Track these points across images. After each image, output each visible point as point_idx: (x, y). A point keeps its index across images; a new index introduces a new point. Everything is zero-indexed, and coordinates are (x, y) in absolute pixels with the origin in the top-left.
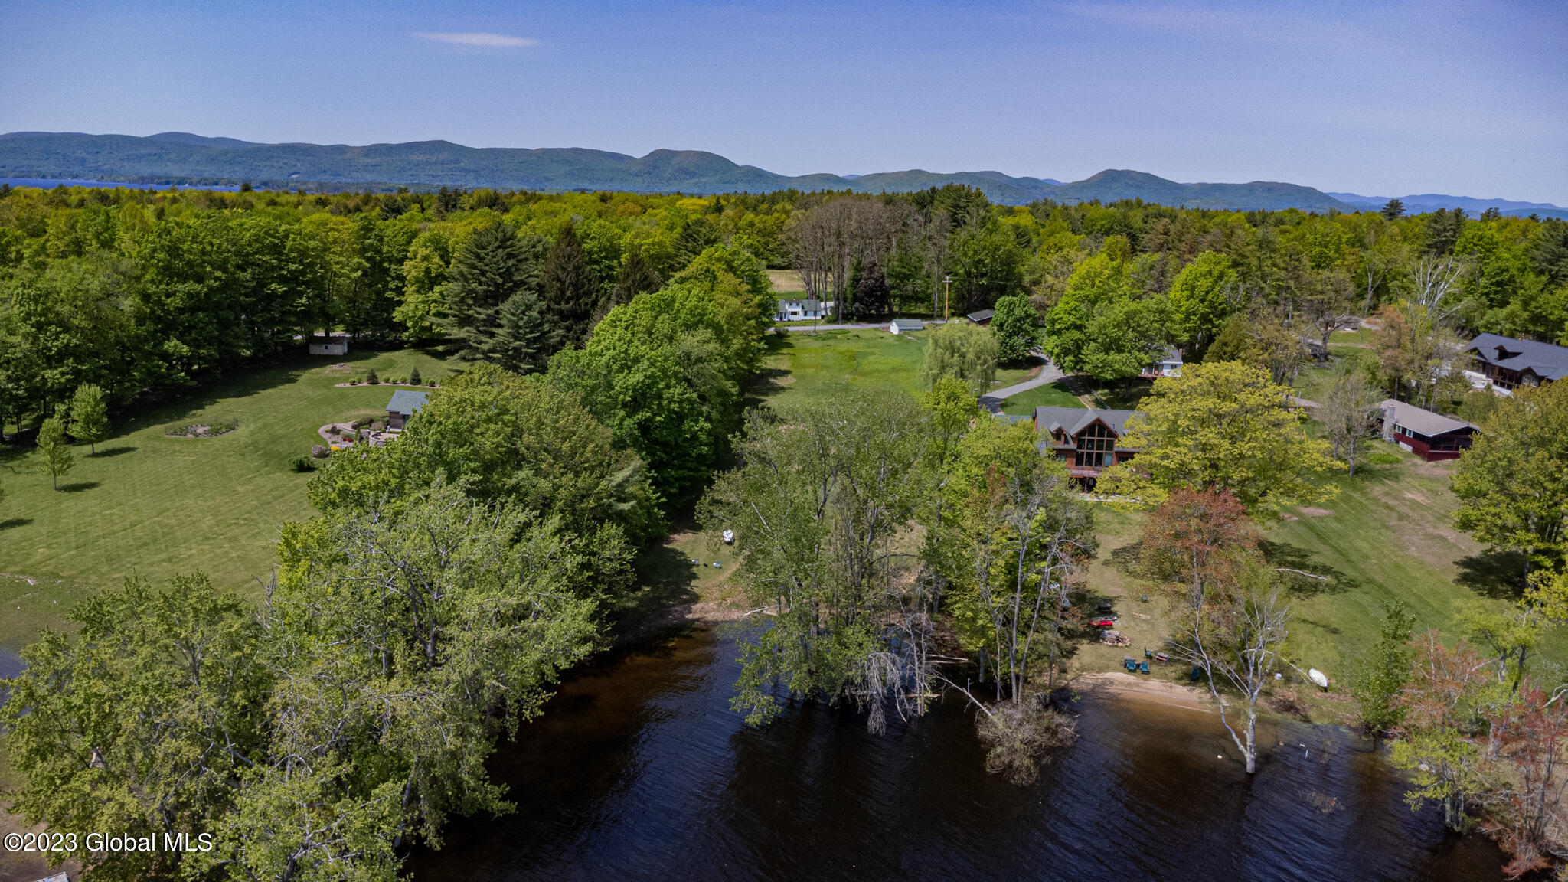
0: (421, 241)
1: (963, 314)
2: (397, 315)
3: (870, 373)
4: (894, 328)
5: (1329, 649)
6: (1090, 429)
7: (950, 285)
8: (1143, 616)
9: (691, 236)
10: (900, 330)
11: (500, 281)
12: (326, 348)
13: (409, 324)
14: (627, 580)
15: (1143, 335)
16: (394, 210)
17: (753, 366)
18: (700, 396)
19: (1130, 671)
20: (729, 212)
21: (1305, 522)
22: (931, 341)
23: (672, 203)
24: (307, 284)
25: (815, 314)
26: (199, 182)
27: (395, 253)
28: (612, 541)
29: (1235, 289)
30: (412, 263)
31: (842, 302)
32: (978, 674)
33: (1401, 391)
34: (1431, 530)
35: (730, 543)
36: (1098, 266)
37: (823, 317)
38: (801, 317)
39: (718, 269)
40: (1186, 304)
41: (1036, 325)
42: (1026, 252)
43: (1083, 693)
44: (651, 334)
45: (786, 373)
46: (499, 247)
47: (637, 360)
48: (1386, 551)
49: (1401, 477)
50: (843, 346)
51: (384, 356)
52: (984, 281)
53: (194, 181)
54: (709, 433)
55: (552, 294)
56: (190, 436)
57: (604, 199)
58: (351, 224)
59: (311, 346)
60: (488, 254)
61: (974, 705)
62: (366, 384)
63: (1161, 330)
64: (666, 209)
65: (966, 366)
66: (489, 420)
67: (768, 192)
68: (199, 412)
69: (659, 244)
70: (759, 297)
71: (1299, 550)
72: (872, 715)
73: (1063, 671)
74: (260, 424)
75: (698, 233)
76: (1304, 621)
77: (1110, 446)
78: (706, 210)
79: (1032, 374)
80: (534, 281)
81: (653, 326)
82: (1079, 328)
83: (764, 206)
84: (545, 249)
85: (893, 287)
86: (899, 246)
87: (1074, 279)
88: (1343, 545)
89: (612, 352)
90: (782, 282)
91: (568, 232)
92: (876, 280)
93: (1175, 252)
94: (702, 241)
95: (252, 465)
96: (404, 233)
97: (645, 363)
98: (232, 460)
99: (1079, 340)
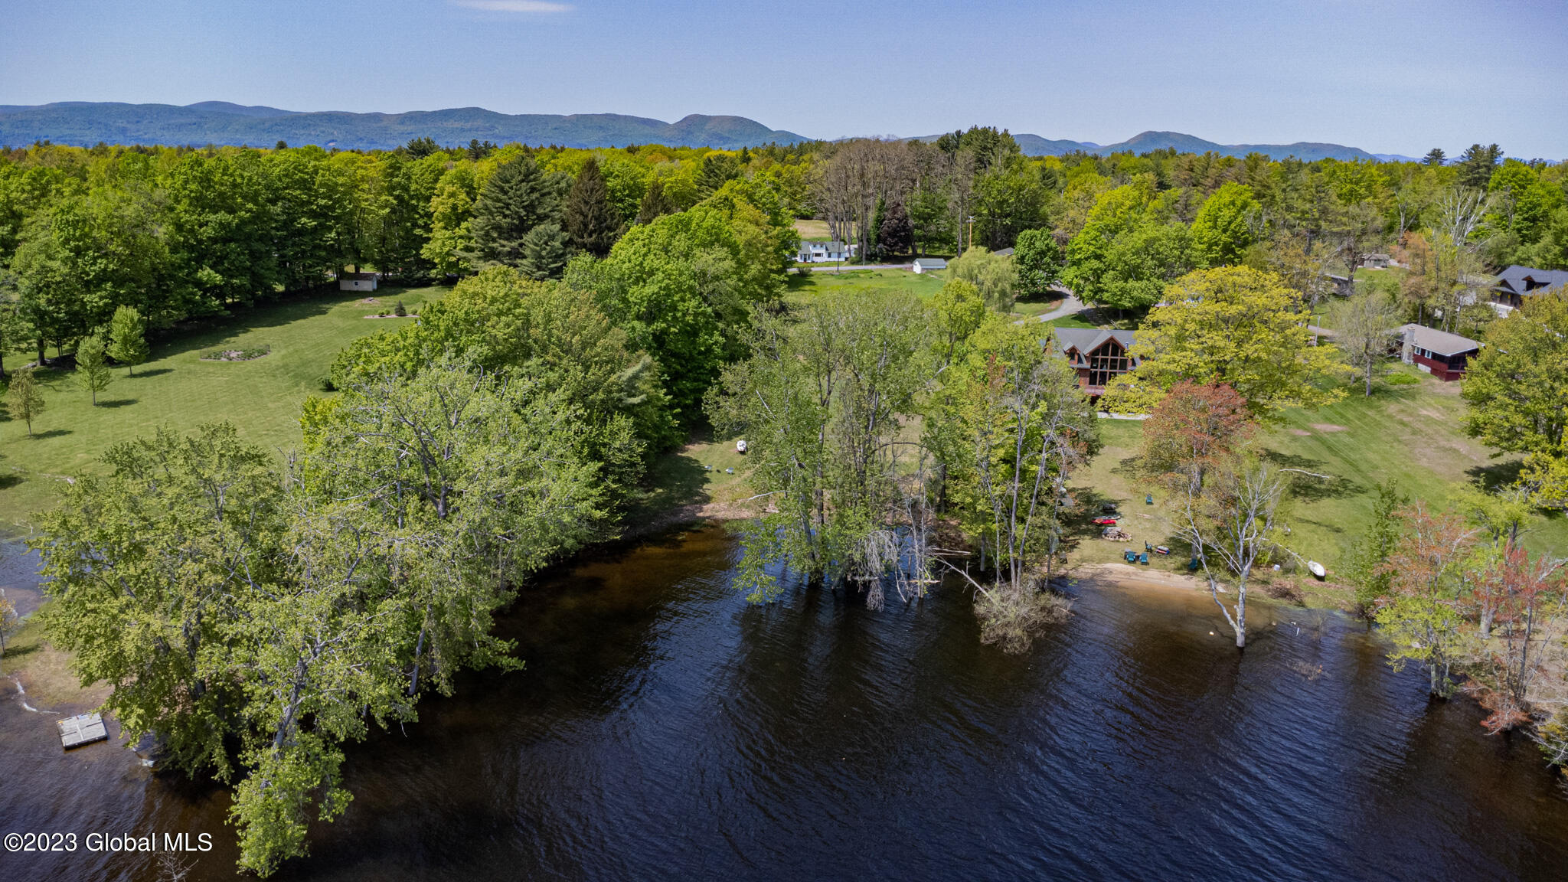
0: (448, 178)
2: (425, 253)
4: (917, 267)
5: (1331, 545)
6: (1104, 348)
7: (974, 225)
8: (1147, 516)
9: (713, 171)
10: (923, 269)
11: (524, 214)
12: (357, 283)
13: (437, 261)
14: (638, 473)
15: (1162, 263)
16: (421, 151)
18: (715, 313)
19: (1130, 562)
20: (755, 162)
21: (1316, 437)
24: (338, 219)
25: (839, 255)
27: (423, 191)
28: (621, 432)
29: (1258, 218)
30: (440, 199)
31: (866, 243)
32: (979, 564)
33: (1423, 316)
34: (1443, 443)
35: (742, 453)
36: (1119, 197)
37: (846, 259)
38: (825, 258)
39: (739, 201)
40: (1208, 235)
41: (1057, 258)
42: (1052, 193)
43: (1081, 581)
44: (667, 252)
46: (523, 181)
47: (652, 273)
48: (1396, 462)
49: (1417, 397)
50: (866, 284)
51: (412, 292)
52: (1008, 221)
54: (724, 347)
55: (575, 227)
56: (224, 360)
57: (631, 150)
58: (379, 163)
59: (341, 282)
60: (511, 188)
61: (972, 586)
62: (394, 316)
63: (1180, 258)
64: (694, 160)
66: (500, 314)
67: (796, 144)
68: (233, 339)
69: (682, 182)
70: (780, 231)
71: (1309, 461)
72: (871, 593)
73: (1065, 561)
74: (291, 349)
75: (719, 168)
76: (1308, 521)
77: (1123, 366)
79: (1053, 307)
80: (557, 214)
81: (670, 244)
82: (1098, 257)
83: (791, 158)
84: (569, 186)
85: (916, 227)
86: (922, 187)
87: (1095, 211)
88: (1353, 456)
89: (627, 265)
90: (806, 230)
91: (591, 166)
92: (900, 221)
93: (1199, 188)
94: (723, 176)
95: (283, 385)
96: (432, 172)
97: (660, 275)
98: (264, 380)
99: (1098, 269)
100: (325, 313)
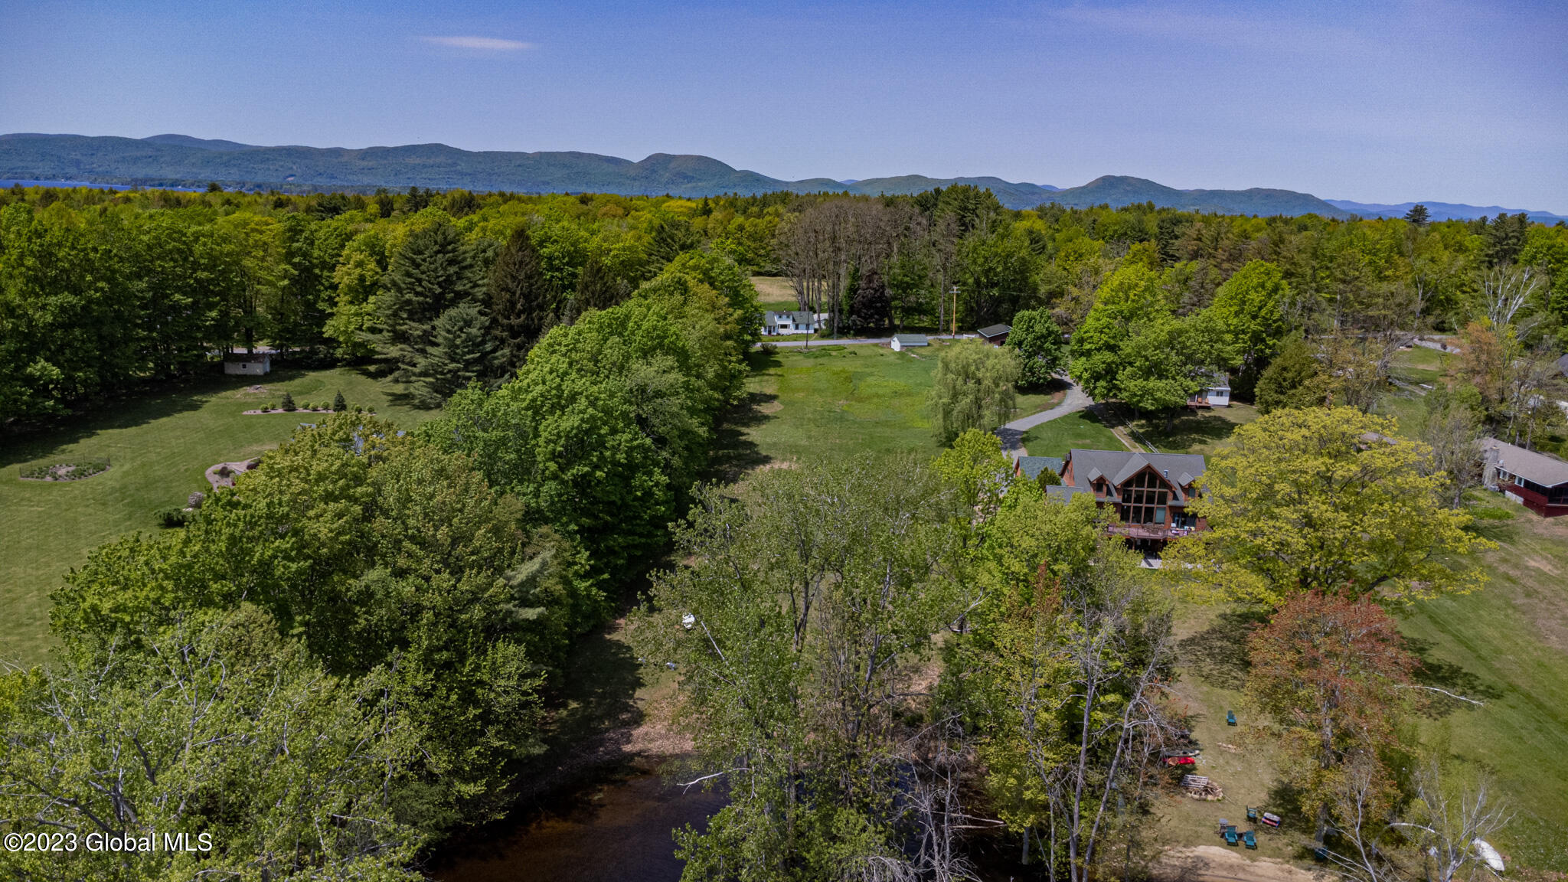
0: (355, 244)
1: (972, 329)
2: (328, 331)
3: (869, 398)
4: (896, 344)
6: (1139, 478)
7: (958, 295)
8: (1233, 749)
9: (665, 240)
10: (902, 347)
11: (438, 290)
12: (244, 367)
13: (341, 339)
15: (1189, 359)
16: (332, 209)
17: (730, 395)
18: (655, 441)
19: (1231, 845)
20: (717, 215)
22: (940, 365)
23: (657, 205)
25: (808, 327)
26: (193, 185)
27: (327, 258)
29: (1293, 304)
30: (345, 269)
31: (837, 314)
36: (1133, 277)
37: (816, 331)
38: (792, 330)
39: (692, 279)
40: (1235, 322)
41: (1058, 342)
42: (1041, 260)
45: (771, 398)
46: (438, 252)
47: (573, 398)
49: (1517, 539)
50: (838, 365)
51: (312, 375)
52: (995, 292)
53: (188, 183)
55: (499, 308)
56: (48, 479)
57: (584, 200)
58: (277, 225)
59: (227, 365)
60: (424, 260)
62: (280, 411)
63: (1210, 353)
64: (650, 212)
65: (981, 395)
67: (759, 195)
68: (71, 447)
69: (630, 248)
70: (740, 312)
71: (1414, 641)
74: (138, 462)
75: (672, 235)
77: (1162, 499)
78: (693, 213)
79: (1055, 401)
80: (480, 292)
81: (600, 352)
82: (1112, 348)
83: (755, 209)
84: (497, 254)
85: (894, 298)
86: (900, 252)
87: (1105, 292)
89: (540, 388)
90: (770, 291)
91: (520, 235)
92: (876, 291)
93: (1213, 261)
94: (677, 247)
95: (111, 518)
96: (337, 236)
97: (583, 403)
98: (90, 510)
99: (1113, 362)
100: (195, 407)
